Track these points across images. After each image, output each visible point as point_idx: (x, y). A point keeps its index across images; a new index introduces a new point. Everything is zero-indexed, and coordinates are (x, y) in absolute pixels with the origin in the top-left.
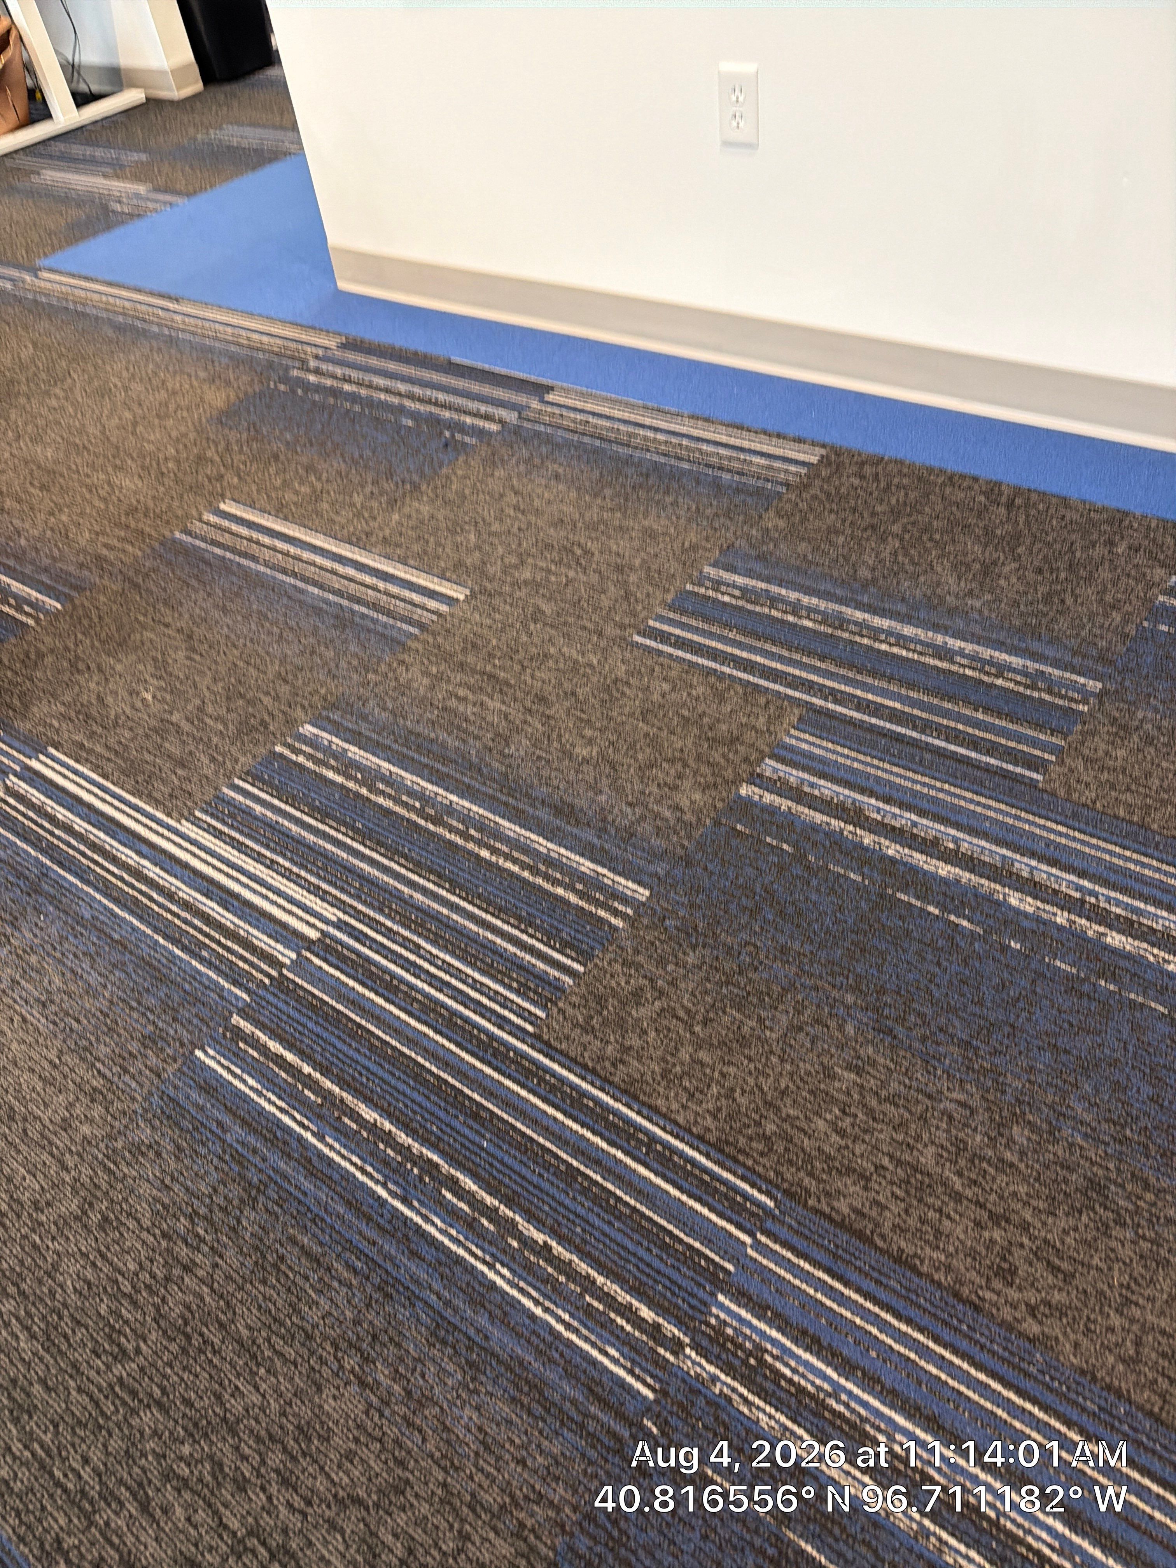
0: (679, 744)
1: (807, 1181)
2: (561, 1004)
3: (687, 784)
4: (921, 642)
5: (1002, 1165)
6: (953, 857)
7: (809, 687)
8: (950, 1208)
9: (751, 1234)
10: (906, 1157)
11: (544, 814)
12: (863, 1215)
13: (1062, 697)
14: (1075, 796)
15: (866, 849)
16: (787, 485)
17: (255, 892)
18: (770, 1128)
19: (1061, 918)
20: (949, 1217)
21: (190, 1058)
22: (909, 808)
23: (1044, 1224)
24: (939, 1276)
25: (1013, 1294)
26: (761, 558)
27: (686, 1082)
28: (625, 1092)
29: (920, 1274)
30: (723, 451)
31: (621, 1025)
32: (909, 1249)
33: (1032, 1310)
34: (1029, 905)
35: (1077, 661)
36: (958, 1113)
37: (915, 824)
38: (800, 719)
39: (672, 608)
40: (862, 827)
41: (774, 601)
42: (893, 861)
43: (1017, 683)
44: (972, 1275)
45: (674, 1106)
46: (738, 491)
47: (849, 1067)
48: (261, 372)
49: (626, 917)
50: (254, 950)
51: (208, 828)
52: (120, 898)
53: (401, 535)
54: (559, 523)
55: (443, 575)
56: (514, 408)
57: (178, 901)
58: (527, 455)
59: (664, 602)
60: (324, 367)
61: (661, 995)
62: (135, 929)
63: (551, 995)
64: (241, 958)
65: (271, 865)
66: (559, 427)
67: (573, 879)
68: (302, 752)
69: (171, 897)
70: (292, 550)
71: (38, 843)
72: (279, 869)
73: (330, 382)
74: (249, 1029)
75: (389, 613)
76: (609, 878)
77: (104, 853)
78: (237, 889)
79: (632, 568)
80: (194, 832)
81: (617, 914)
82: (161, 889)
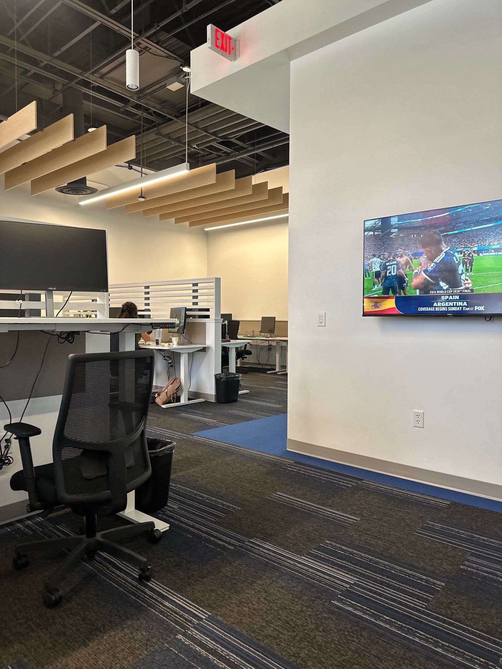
0: (438, 556)
2: (430, 603)
3: (445, 564)
7: (471, 549)
11: (406, 566)
16: (444, 508)
17: (331, 572)
21: (330, 602)
26: (442, 521)
27: (473, 620)
28: (456, 620)
30: (421, 499)
31: (449, 608)
38: (471, 554)
39: (422, 528)
41: (452, 531)
45: (471, 624)
46: (429, 507)
48: (273, 466)
49: (440, 588)
50: (337, 584)
51: (310, 558)
52: (293, 570)
53: (334, 505)
54: (380, 508)
55: (350, 514)
56: (355, 482)
57: (310, 572)
58: (362, 493)
59: (419, 527)
60: (292, 467)
61: (458, 604)
62: (300, 576)
63: (426, 601)
64: (334, 585)
65: (332, 567)
66: (370, 488)
67: (421, 579)
68: (329, 546)
69: (307, 571)
70: (303, 505)
71: (262, 556)
72: (335, 569)
73: (295, 470)
74: (344, 598)
75: (338, 520)
76: (432, 580)
77: (283, 560)
78: (325, 571)
79: (406, 519)
80: (306, 559)
81: (438, 587)
82: (303, 569)
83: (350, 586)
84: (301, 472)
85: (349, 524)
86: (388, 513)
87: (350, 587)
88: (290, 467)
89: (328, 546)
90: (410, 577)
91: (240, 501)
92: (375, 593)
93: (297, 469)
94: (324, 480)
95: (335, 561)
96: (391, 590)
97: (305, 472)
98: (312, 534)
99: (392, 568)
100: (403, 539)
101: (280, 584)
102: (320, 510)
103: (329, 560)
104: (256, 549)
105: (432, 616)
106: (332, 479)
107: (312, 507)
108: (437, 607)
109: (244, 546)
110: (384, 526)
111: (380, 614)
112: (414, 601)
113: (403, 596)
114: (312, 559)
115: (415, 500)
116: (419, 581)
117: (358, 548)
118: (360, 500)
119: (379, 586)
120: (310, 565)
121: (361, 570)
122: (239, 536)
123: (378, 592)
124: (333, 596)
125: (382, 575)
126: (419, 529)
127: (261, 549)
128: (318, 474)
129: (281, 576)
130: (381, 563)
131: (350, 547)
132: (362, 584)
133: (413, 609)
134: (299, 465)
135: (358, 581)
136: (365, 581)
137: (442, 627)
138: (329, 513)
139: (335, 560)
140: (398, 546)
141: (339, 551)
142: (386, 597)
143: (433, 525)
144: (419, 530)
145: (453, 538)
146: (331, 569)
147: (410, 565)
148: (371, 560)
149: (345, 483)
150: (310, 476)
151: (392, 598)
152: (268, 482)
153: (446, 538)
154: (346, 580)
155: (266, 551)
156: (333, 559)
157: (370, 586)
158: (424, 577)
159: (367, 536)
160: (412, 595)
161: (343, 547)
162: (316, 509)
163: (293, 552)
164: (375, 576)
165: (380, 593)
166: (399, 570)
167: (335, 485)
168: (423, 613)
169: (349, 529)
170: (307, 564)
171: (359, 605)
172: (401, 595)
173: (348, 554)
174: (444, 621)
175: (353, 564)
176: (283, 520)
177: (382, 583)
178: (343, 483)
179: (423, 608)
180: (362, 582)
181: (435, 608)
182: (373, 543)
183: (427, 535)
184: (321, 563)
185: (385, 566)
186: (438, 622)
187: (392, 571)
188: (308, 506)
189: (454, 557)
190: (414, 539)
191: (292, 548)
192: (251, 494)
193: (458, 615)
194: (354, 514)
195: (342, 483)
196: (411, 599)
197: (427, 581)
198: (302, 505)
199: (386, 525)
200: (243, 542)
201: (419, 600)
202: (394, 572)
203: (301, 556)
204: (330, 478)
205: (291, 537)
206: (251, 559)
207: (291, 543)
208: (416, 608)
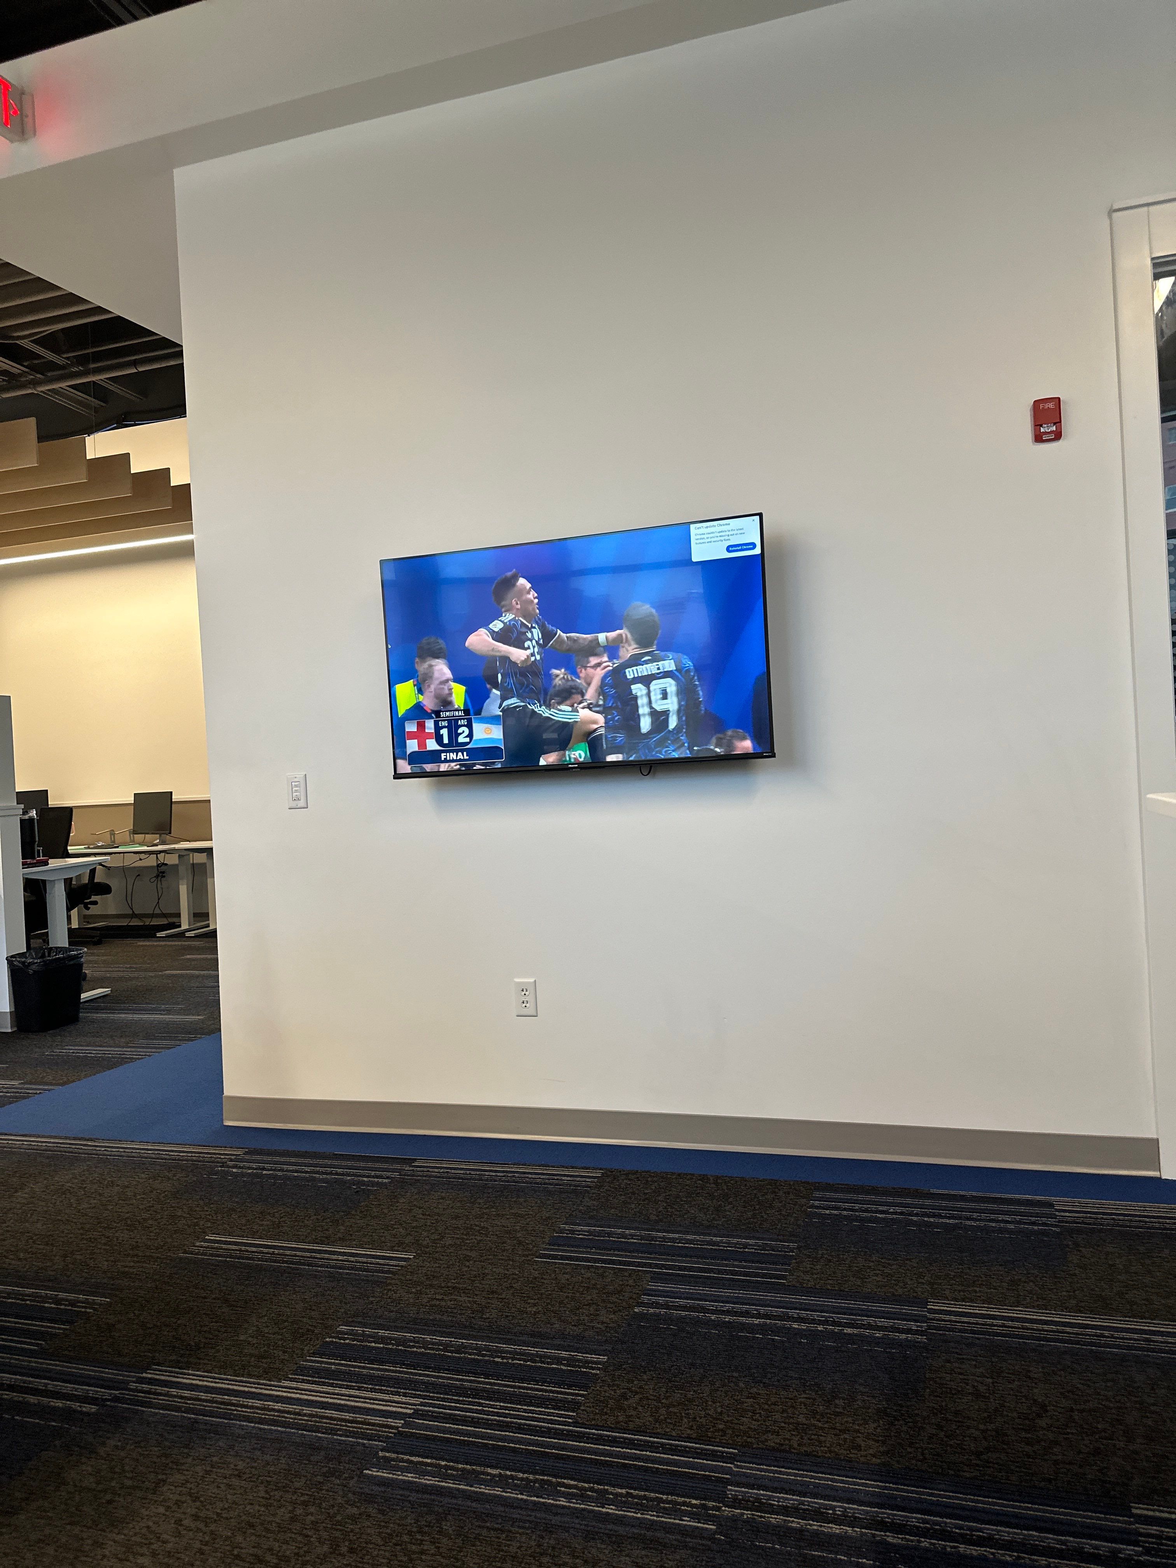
0: (589, 1298)
1: (749, 1440)
2: (582, 1408)
3: (603, 1312)
4: (698, 1241)
5: (837, 1414)
6: (759, 1316)
7: (650, 1265)
8: (821, 1432)
9: (734, 1464)
10: (791, 1420)
11: (525, 1338)
12: (782, 1445)
13: (780, 1251)
14: (805, 1285)
15: (715, 1321)
16: (590, 1187)
17: (356, 1401)
18: (721, 1427)
19: (820, 1328)
20: (821, 1436)
21: (362, 1475)
22: (727, 1302)
23: (865, 1428)
24: (828, 1455)
25: (863, 1453)
26: (591, 1218)
27: (668, 1421)
28: (638, 1431)
29: (819, 1457)
30: (542, 1177)
31: (621, 1408)
32: (809, 1450)
33: (874, 1456)
34: (804, 1326)
35: (781, 1237)
36: (808, 1402)
37: (733, 1308)
38: (651, 1278)
39: (550, 1245)
40: (708, 1313)
41: (610, 1234)
42: (729, 1322)
43: (756, 1249)
44: (842, 1451)
45: (668, 1430)
46: (561, 1192)
47: (748, 1398)
48: (192, 1171)
49: (599, 1369)
50: (373, 1425)
51: (303, 1381)
52: (261, 1421)
53: (351, 1235)
54: (457, 1217)
55: (392, 1249)
56: (394, 1171)
57: (305, 1415)
58: (416, 1191)
59: (543, 1243)
60: (242, 1164)
61: (637, 1393)
62: (282, 1432)
63: (574, 1406)
64: (367, 1429)
65: (359, 1389)
66: (430, 1177)
67: (558, 1360)
68: (347, 1338)
69: (299, 1414)
70: (276, 1252)
71: (178, 1409)
72: (366, 1390)
73: (250, 1171)
74: (394, 1456)
75: (365, 1270)
76: (580, 1356)
77: (234, 1405)
78: (343, 1402)
79: (516, 1231)
80: (294, 1384)
81: (593, 1369)
82: (288, 1412)
83: (405, 1421)
84: (264, 1172)
85: (392, 1273)
86: (476, 1226)
87: (407, 1425)
88: (235, 1167)
89: (345, 1339)
90: (535, 1362)
91: (105, 1281)
92: (464, 1421)
93: (253, 1169)
94: (323, 1181)
95: (365, 1371)
96: (498, 1404)
97: (274, 1170)
98: (305, 1319)
99: (495, 1351)
100: (514, 1279)
101: (232, 1466)
102: (318, 1256)
103: (349, 1373)
104: (160, 1394)
105: (588, 1438)
106: (343, 1174)
107: (298, 1253)
108: (596, 1414)
109: (127, 1395)
110: (468, 1258)
111: (478, 1468)
112: (549, 1414)
113: (525, 1411)
114: (308, 1382)
115: (531, 1183)
116: (554, 1366)
117: (416, 1325)
118: (410, 1210)
119: (470, 1403)
120: (306, 1397)
121: (428, 1376)
122: (108, 1373)
123: (469, 1417)
124: (369, 1458)
125: (475, 1374)
126: (544, 1246)
127: (174, 1391)
128: (307, 1169)
129: (232, 1447)
130: (470, 1346)
131: (396, 1328)
132: (431, 1409)
133: (549, 1433)
134: (258, 1157)
135: (422, 1404)
136: (438, 1399)
137: (610, 1454)
138: (341, 1258)
139: (364, 1368)
140: (503, 1296)
141: (373, 1344)
142: (488, 1425)
143: (572, 1232)
144: (545, 1249)
145: (614, 1250)
146: (357, 1393)
147: (533, 1335)
148: (446, 1347)
149: (373, 1177)
150: (289, 1178)
151: (502, 1421)
152: (179, 1214)
153: (600, 1254)
154: (394, 1409)
155: (187, 1393)
156: (359, 1367)
157: (450, 1408)
158: (564, 1354)
159: (433, 1291)
160: (542, 1402)
161: (381, 1332)
162: (308, 1254)
163: (259, 1377)
164: (460, 1380)
165: (473, 1418)
166: (510, 1352)
167: (350, 1188)
168: (570, 1436)
169: (390, 1284)
170: (298, 1396)
171: (429, 1461)
172: (518, 1410)
173: (393, 1345)
174: (614, 1442)
175: (408, 1366)
176: (227, 1300)
177: (476, 1393)
178: (368, 1177)
179: (569, 1424)
180: (430, 1405)
181: (592, 1416)
182: (449, 1303)
183: (562, 1258)
184: (332, 1385)
185: (479, 1349)
186: (600, 1447)
187: (496, 1359)
188: (288, 1252)
189: (619, 1292)
190: (536, 1274)
191: (255, 1367)
192: (137, 1255)
193: (639, 1418)
194: (400, 1246)
195: (365, 1179)
196: (541, 1413)
197: (571, 1361)
198: (273, 1253)
199: (473, 1254)
200: (122, 1385)
201: (559, 1409)
202: (499, 1360)
203: (279, 1380)
204: (337, 1174)
205: (250, 1339)
206: (148, 1424)
207: (251, 1355)
208: (553, 1428)
